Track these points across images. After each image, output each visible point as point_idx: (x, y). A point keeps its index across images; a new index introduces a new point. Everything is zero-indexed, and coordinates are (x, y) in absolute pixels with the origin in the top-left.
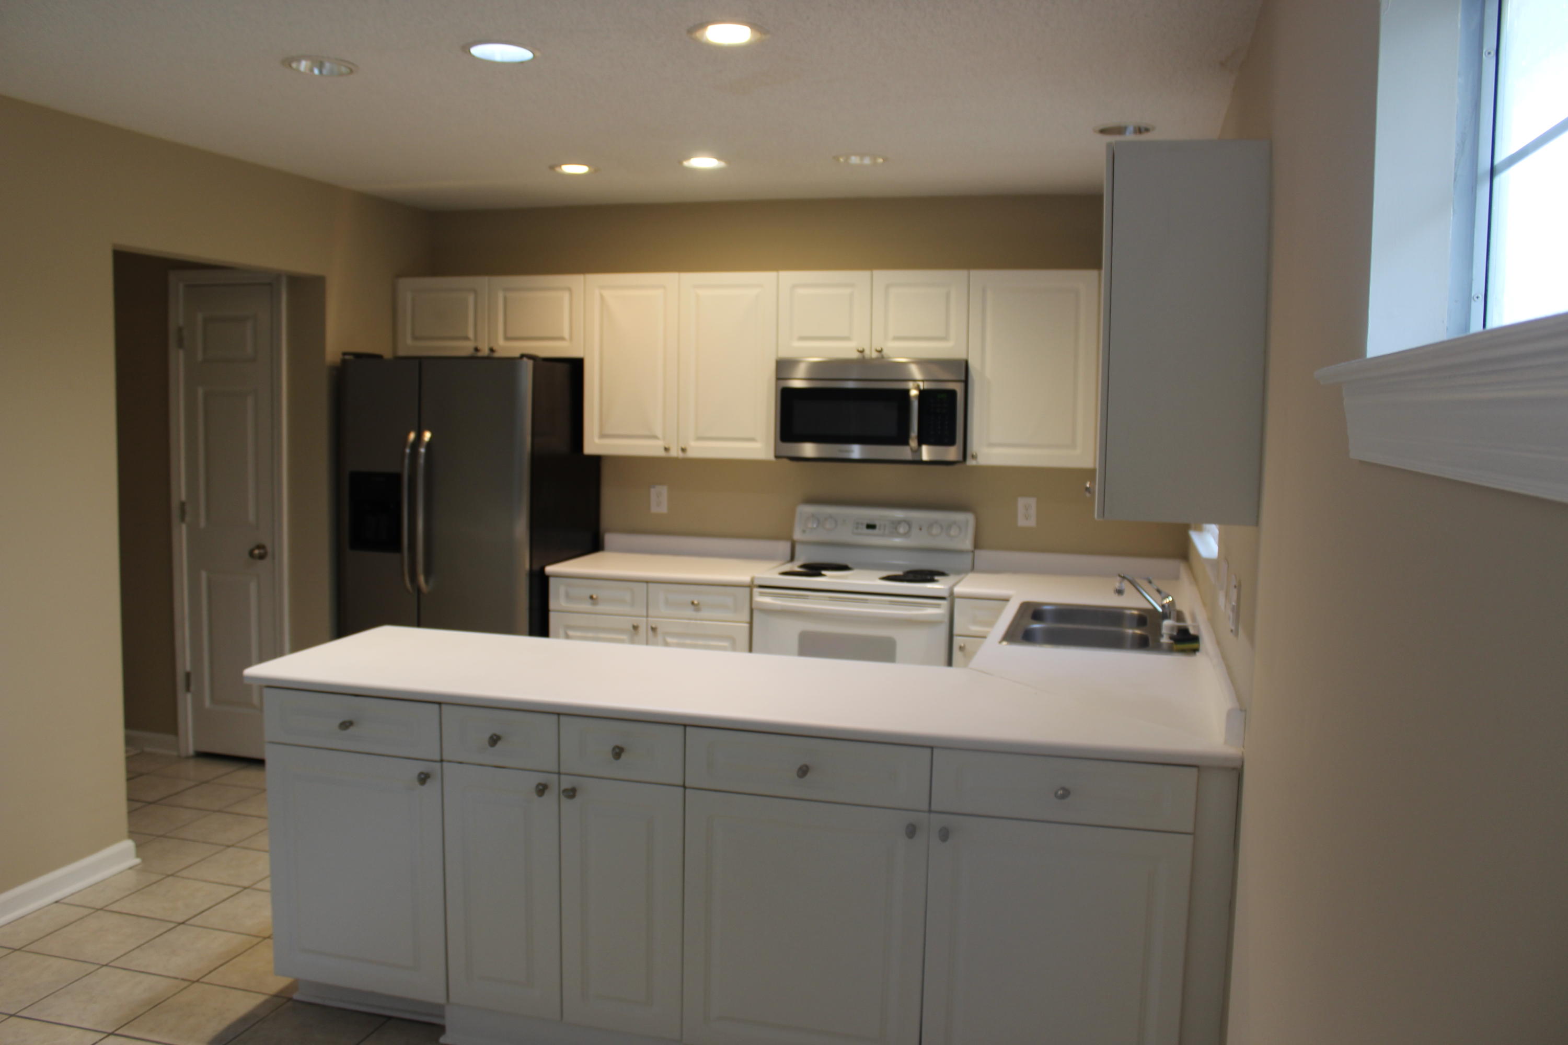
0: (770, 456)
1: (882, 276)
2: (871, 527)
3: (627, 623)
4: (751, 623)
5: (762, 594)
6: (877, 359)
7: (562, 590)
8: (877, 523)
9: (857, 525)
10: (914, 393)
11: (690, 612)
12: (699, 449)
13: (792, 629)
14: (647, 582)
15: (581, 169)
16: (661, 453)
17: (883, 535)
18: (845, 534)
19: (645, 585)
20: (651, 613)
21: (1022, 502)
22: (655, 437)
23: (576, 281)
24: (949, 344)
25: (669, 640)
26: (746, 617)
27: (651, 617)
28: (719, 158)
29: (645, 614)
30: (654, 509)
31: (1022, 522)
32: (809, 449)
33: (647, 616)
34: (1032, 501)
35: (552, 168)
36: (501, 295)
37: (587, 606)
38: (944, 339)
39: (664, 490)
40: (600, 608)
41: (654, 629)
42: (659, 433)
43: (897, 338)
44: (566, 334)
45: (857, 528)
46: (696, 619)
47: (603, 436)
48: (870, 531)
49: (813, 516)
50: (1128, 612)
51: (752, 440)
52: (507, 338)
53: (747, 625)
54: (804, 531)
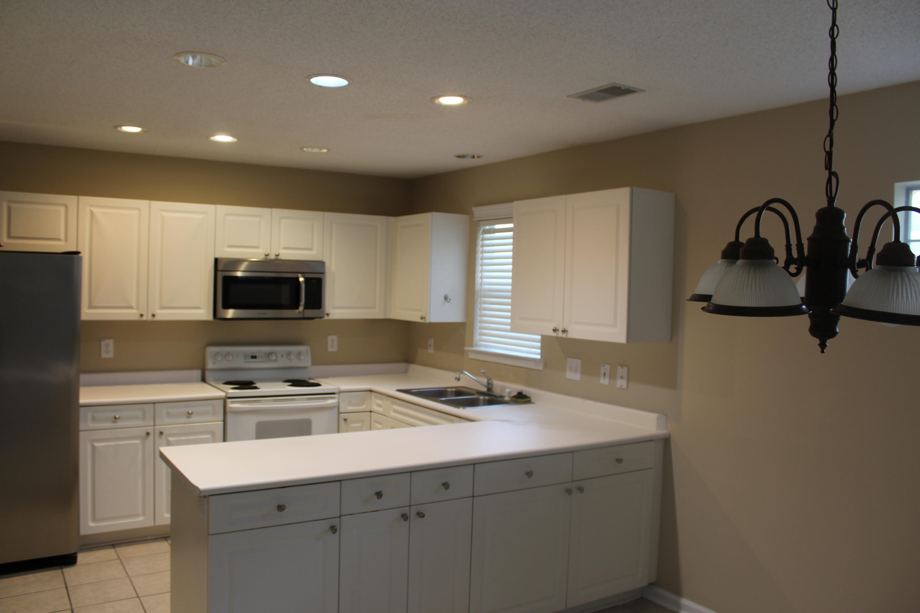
0: (210, 317)
1: (277, 212)
2: (254, 357)
3: (142, 432)
4: (225, 421)
5: (233, 402)
6: (274, 260)
7: (90, 416)
8: (256, 355)
9: (246, 356)
10: (301, 279)
11: (184, 419)
12: (163, 315)
13: (251, 422)
14: (154, 403)
15: (136, 130)
16: (137, 318)
17: (261, 362)
18: (240, 363)
19: (152, 405)
20: (157, 423)
21: (330, 338)
22: (131, 308)
23: (71, 200)
24: (314, 252)
25: (171, 439)
26: (221, 417)
27: (158, 425)
28: (233, 136)
29: (152, 423)
30: (104, 355)
31: (330, 349)
32: (230, 313)
33: (154, 426)
34: (335, 338)
35: (116, 127)
36: (5, 205)
37: (109, 424)
38: (310, 249)
39: (111, 342)
40: (120, 424)
41: (161, 433)
42: (134, 305)
43: (285, 248)
44: (62, 236)
45: (246, 359)
46: (189, 423)
47: (91, 307)
48: (254, 360)
49: (217, 354)
50: (449, 390)
51: (198, 308)
52: (9, 237)
53: (222, 423)
54: (214, 363)
